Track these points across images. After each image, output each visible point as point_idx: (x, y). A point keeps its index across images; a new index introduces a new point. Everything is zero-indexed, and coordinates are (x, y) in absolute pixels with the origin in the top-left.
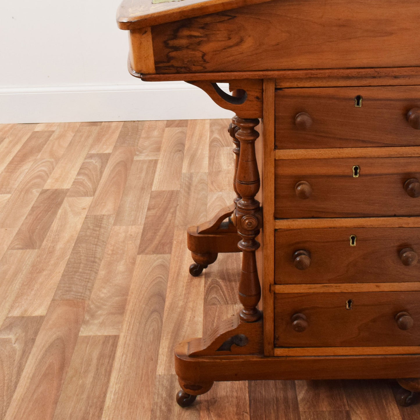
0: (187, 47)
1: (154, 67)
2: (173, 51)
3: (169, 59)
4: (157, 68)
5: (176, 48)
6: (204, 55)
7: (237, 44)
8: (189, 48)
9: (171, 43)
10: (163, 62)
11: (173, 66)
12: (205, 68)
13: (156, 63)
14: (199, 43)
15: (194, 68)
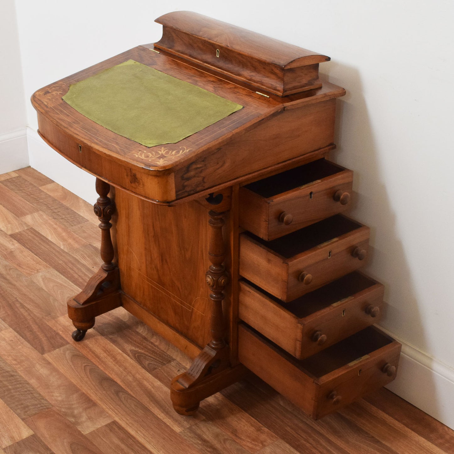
0: (194, 176)
1: (175, 195)
2: (186, 181)
3: (184, 187)
4: (177, 195)
5: (188, 179)
6: (204, 178)
7: (222, 166)
8: (196, 177)
9: (185, 176)
10: (181, 190)
11: (186, 191)
12: (204, 187)
13: (176, 192)
14: (201, 172)
15: (198, 189)
